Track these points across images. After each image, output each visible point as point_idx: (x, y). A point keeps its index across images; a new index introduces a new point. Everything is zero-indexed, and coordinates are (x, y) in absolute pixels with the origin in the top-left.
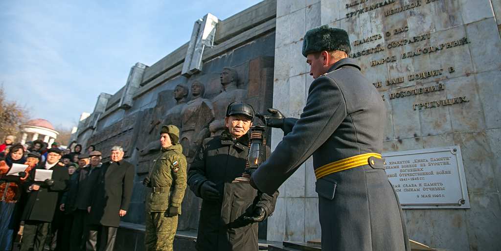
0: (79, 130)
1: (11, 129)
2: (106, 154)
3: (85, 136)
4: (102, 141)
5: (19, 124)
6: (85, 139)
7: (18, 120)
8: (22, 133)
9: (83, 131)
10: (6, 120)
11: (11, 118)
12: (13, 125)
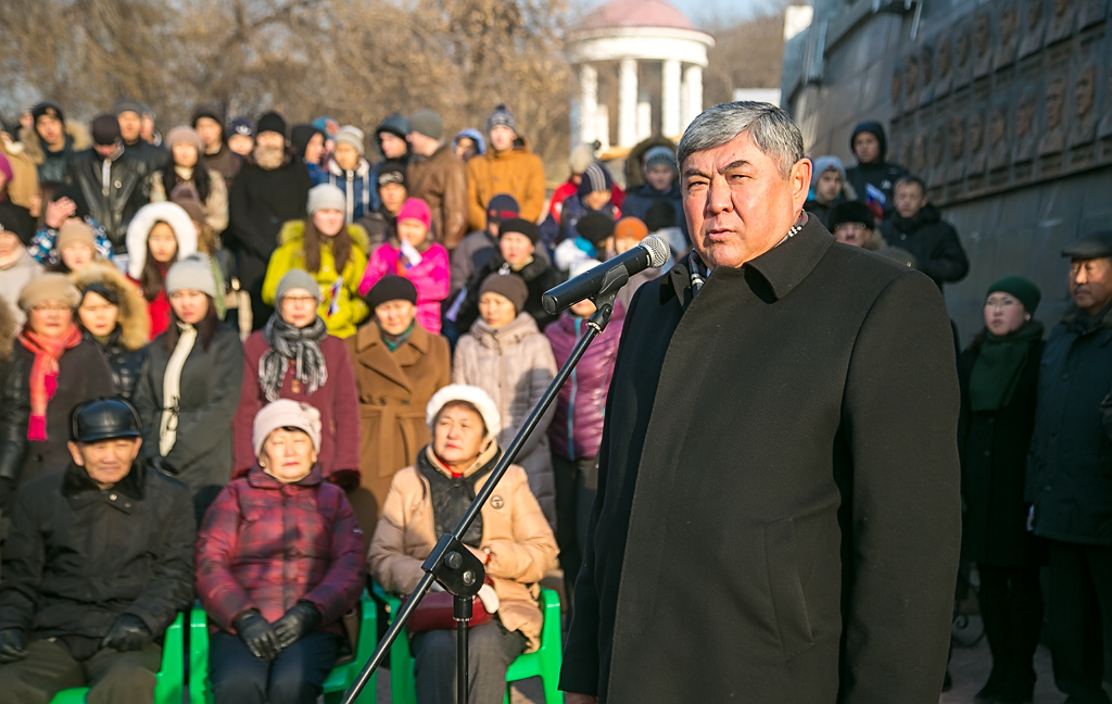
0: (824, 27)
1: (538, 66)
2: (1028, 141)
3: (861, 50)
4: (980, 71)
5: (558, 33)
6: (868, 67)
7: (552, 21)
8: (577, 68)
9: (844, 26)
10: (510, 30)
11: (525, 19)
12: (539, 46)
